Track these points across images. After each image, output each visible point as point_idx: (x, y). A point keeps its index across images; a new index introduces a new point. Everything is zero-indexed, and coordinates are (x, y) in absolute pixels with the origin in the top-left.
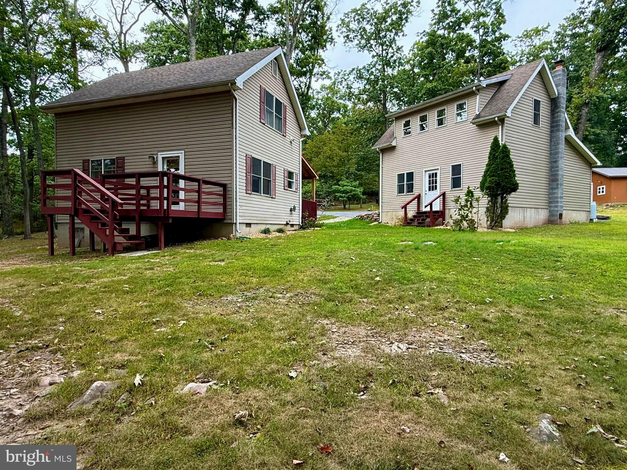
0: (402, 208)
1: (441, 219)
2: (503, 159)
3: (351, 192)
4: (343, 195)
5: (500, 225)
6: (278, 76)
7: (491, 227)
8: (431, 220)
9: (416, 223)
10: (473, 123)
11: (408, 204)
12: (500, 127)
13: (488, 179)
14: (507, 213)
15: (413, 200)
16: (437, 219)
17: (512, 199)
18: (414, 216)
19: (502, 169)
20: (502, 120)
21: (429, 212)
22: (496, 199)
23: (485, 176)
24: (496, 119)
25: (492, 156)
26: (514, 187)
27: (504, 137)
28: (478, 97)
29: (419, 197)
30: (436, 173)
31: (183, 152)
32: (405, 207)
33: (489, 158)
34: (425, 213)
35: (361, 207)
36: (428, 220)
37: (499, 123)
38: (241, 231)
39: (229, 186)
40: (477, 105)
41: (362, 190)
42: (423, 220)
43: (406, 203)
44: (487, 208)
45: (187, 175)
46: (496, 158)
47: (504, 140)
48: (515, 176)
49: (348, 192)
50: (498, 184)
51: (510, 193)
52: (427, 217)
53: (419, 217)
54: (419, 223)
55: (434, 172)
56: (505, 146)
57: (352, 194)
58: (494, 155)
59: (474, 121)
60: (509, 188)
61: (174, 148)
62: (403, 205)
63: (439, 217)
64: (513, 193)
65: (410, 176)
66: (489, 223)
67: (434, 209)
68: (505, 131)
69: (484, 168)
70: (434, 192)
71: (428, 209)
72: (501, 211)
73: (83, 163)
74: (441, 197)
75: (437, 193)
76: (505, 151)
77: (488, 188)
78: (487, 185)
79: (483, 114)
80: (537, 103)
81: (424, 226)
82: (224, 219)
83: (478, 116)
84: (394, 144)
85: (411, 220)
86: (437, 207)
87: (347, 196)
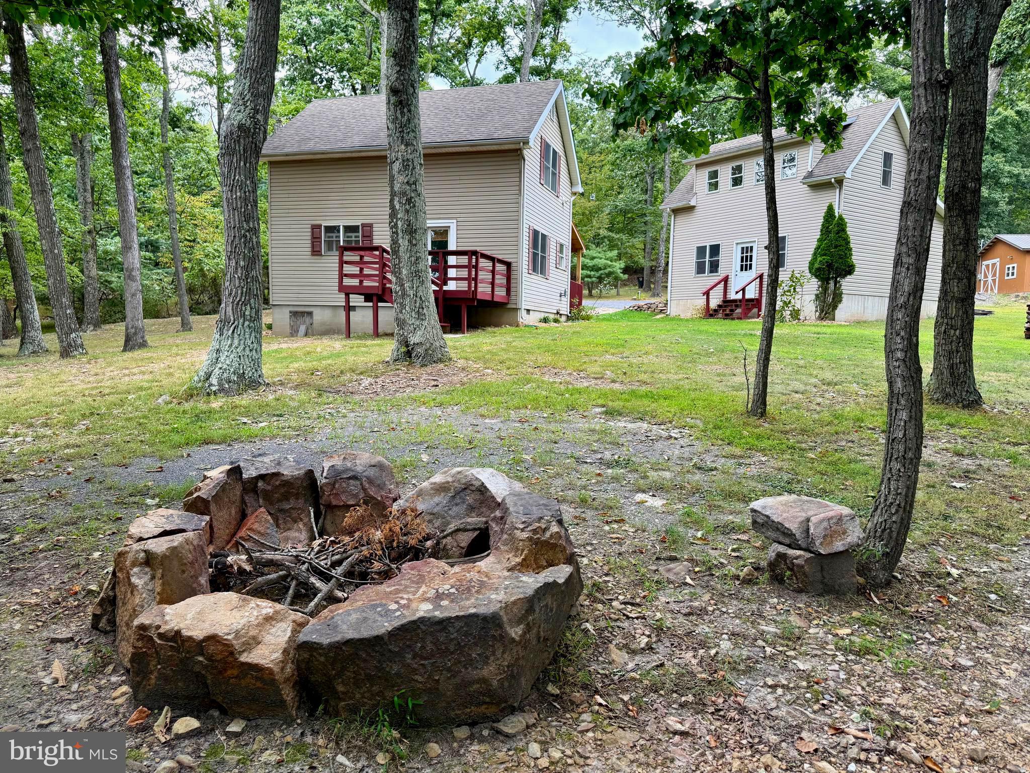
0: (704, 294)
1: (755, 310)
2: (838, 233)
3: (605, 268)
4: (592, 273)
5: (831, 316)
6: (555, 119)
7: (821, 318)
8: (743, 310)
9: (720, 315)
10: (804, 184)
11: (711, 289)
12: (838, 190)
13: (819, 259)
14: (840, 301)
15: (719, 283)
16: (750, 310)
17: (847, 284)
18: (719, 306)
19: (836, 247)
20: (840, 182)
21: (740, 301)
22: (828, 283)
23: (815, 254)
24: (833, 180)
25: (825, 230)
26: (849, 270)
27: (842, 204)
28: (811, 148)
29: (726, 280)
30: (752, 247)
31: (455, 221)
32: (707, 294)
33: (822, 230)
34: (735, 301)
35: (618, 294)
36: (739, 311)
37: (836, 185)
38: (524, 318)
39: (514, 265)
40: (810, 158)
41: (623, 265)
42: (732, 311)
43: (709, 287)
44: (817, 295)
45: (460, 249)
46: (830, 232)
47: (842, 207)
48: (851, 255)
49: (600, 269)
50: (830, 266)
51: (844, 276)
52: (737, 306)
53: (725, 306)
54: (727, 315)
55: (749, 245)
56: (841, 218)
57: (607, 271)
58: (828, 228)
59: (804, 181)
60: (843, 270)
61: (442, 216)
62: (705, 290)
63: (754, 306)
64: (849, 277)
65: (715, 250)
66: (818, 314)
67: (747, 297)
68: (843, 196)
69: (815, 244)
70: (748, 273)
71: (739, 296)
72: (833, 299)
73: (312, 229)
74: (758, 280)
75: (752, 274)
76: (841, 226)
77: (819, 269)
78: (817, 265)
79: (816, 172)
80: (888, 157)
81: (733, 319)
82: (507, 303)
83: (810, 174)
84: (692, 203)
85: (715, 311)
86: (751, 293)
87: (597, 274)
